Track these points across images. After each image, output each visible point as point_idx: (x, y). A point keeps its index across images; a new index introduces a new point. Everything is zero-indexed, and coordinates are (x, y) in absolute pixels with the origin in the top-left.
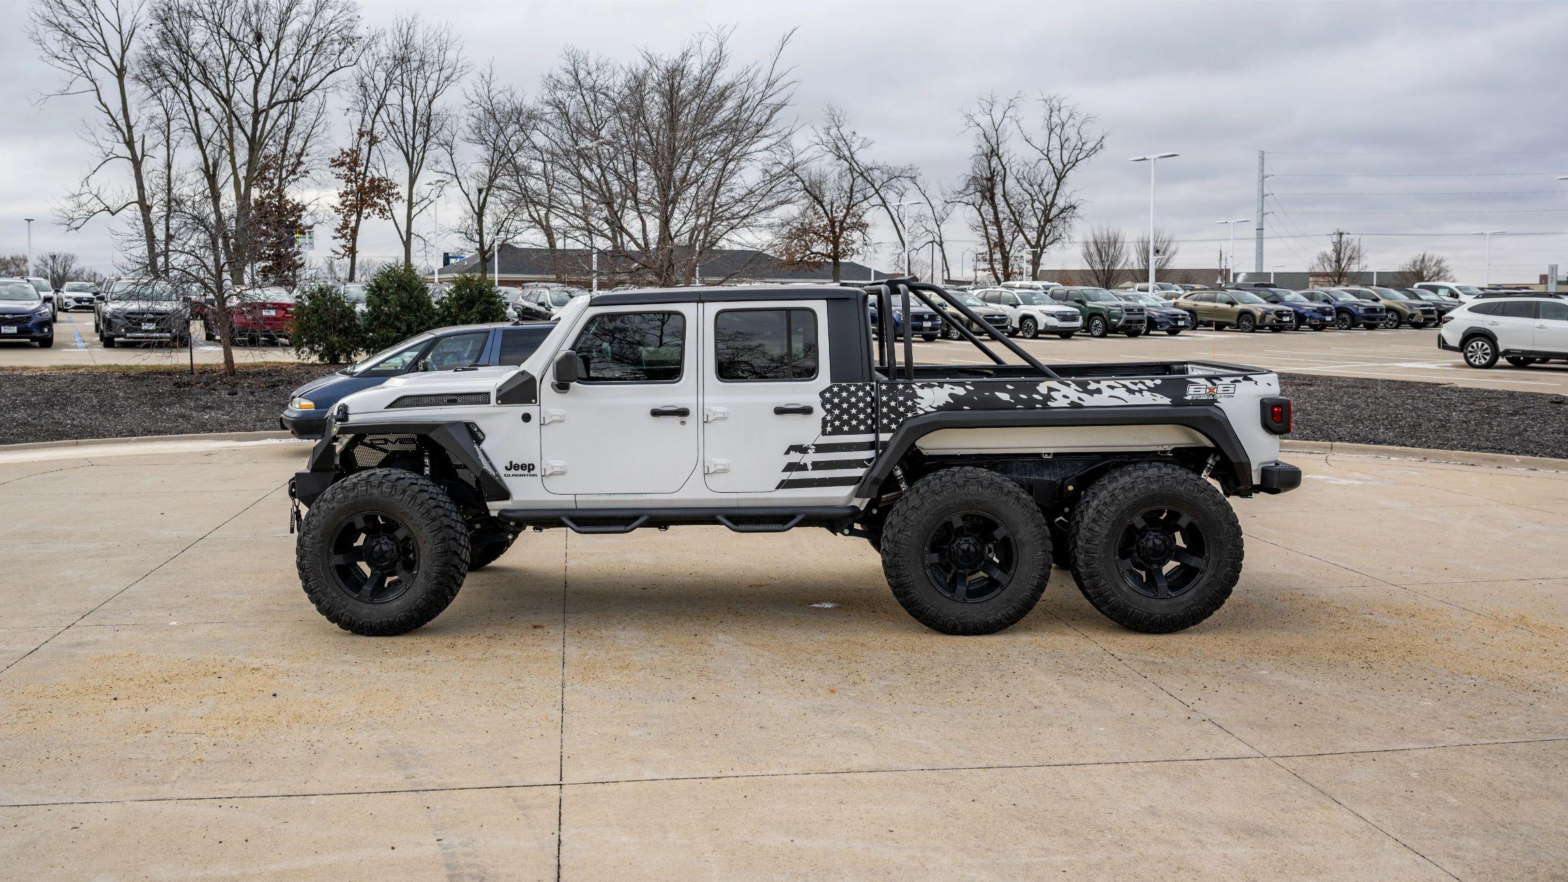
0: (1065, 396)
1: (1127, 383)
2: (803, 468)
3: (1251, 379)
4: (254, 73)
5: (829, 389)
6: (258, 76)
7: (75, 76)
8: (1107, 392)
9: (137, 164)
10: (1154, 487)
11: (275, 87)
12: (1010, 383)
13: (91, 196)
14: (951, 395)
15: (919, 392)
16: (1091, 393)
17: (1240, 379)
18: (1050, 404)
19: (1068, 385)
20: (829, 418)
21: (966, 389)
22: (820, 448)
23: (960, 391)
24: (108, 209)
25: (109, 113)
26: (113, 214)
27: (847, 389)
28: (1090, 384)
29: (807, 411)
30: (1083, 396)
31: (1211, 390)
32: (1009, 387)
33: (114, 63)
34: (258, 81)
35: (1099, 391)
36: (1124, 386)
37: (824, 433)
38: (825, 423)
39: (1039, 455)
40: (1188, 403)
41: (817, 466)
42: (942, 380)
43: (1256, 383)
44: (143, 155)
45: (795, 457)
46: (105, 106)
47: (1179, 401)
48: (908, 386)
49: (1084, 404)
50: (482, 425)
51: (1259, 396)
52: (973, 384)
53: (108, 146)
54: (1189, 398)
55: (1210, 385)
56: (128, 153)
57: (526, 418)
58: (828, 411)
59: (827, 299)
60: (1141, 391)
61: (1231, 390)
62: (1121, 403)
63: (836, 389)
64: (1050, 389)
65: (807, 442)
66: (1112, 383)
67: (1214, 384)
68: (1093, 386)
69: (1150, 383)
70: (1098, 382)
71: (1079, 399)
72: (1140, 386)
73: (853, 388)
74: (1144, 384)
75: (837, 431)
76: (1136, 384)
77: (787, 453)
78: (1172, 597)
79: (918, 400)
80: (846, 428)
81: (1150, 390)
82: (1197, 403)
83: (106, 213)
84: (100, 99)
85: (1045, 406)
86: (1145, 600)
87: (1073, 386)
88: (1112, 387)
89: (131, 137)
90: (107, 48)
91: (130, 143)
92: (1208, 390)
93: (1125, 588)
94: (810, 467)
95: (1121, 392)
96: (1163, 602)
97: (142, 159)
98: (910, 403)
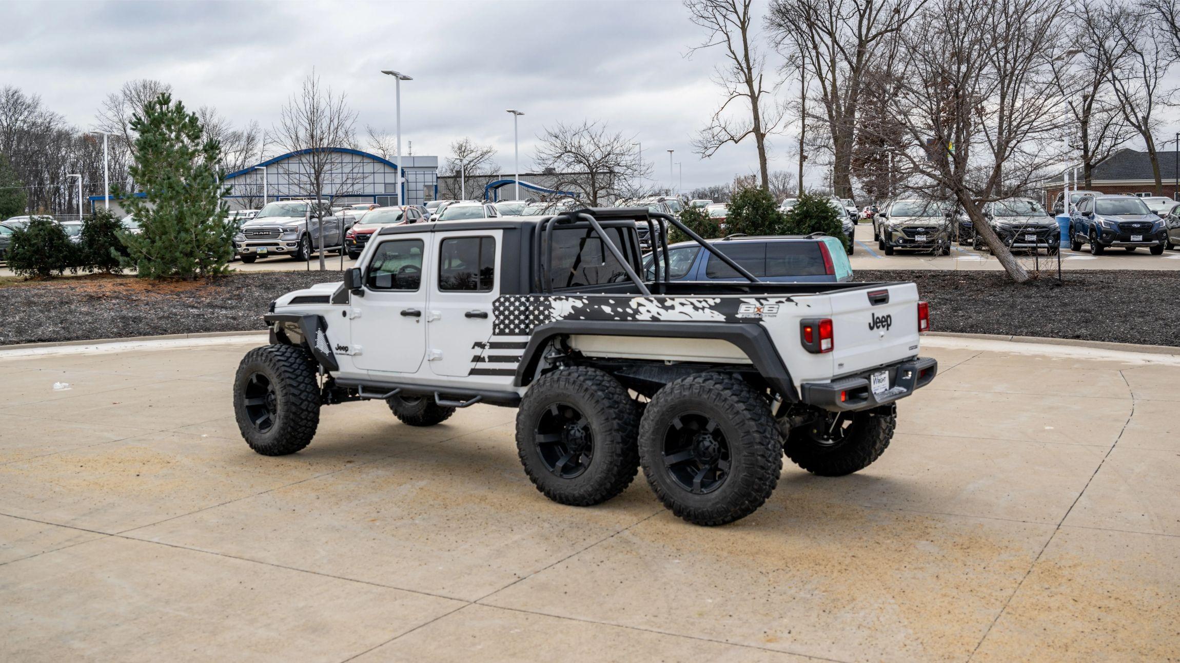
0: (648, 311)
1: (694, 301)
2: (483, 360)
3: (792, 301)
4: (859, 10)
5: (498, 300)
6: (862, 12)
7: (714, 31)
8: (679, 308)
9: (754, 99)
10: (686, 393)
11: (872, 19)
12: (612, 298)
13: (721, 129)
14: (573, 307)
15: (554, 304)
16: (667, 308)
17: (783, 300)
18: (637, 317)
19: (651, 301)
20: (497, 322)
21: (583, 302)
22: (493, 345)
23: (579, 304)
24: (732, 138)
25: (736, 58)
26: (736, 142)
27: (509, 300)
28: (666, 301)
29: (484, 316)
30: (662, 311)
31: (759, 310)
32: (612, 302)
33: (739, 18)
34: (862, 17)
35: (672, 307)
36: (692, 304)
37: (494, 334)
38: (495, 326)
39: (663, 361)
40: (738, 321)
41: (492, 359)
42: (568, 295)
43: (797, 304)
44: (760, 92)
45: (478, 351)
46: (733, 53)
47: (731, 319)
48: (546, 299)
49: (662, 318)
50: (329, 319)
51: (798, 316)
52: (588, 298)
53: (732, 87)
54: (739, 316)
55: (758, 305)
56: (747, 90)
57: (344, 314)
58: (497, 317)
59: (504, 229)
60: (703, 308)
61: (775, 310)
62: (687, 318)
63: (502, 300)
64: (639, 305)
65: (484, 340)
66: (683, 301)
67: (762, 304)
68: (669, 303)
69: (711, 302)
70: (673, 299)
71: (658, 313)
72: (704, 304)
73: (512, 299)
74: (706, 302)
75: (502, 333)
76: (700, 302)
77: (473, 348)
78: (704, 494)
79: (551, 310)
80: (507, 331)
81: (711, 307)
82: (746, 320)
83: (732, 142)
84: (730, 48)
85: (635, 319)
86: (683, 493)
87: (655, 302)
88: (682, 304)
89: (751, 77)
90: (734, 5)
91: (749, 82)
92: (756, 310)
93: (668, 481)
94: (487, 360)
95: (689, 309)
96: (697, 497)
97: (759, 95)
98: (546, 312)
